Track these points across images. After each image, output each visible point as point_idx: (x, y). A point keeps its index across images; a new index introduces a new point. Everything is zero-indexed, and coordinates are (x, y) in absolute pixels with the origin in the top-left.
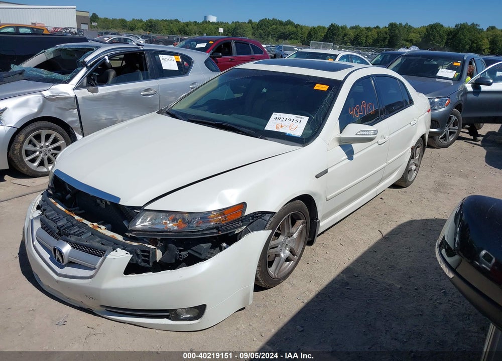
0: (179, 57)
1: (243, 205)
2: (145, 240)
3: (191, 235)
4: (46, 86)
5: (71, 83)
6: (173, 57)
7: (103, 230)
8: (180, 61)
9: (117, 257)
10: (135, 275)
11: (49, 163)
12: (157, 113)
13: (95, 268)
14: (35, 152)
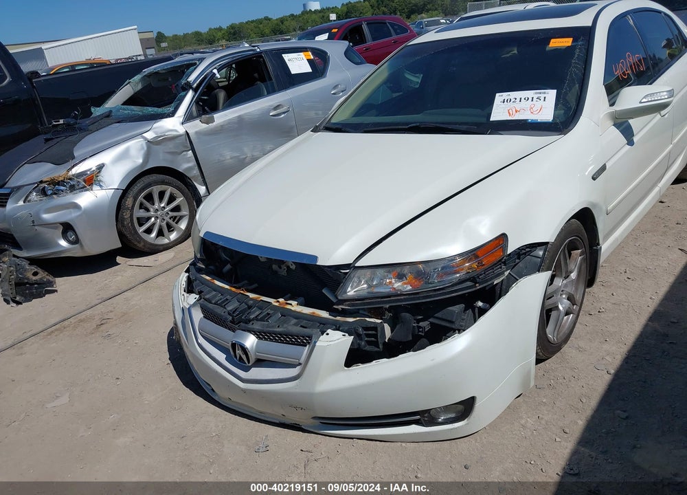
0: (310, 53)
1: (503, 238)
2: (361, 312)
3: (435, 296)
4: (145, 126)
5: (176, 115)
6: (302, 55)
7: (294, 306)
8: (312, 58)
9: (333, 343)
10: (361, 366)
11: (169, 232)
12: (312, 131)
13: (300, 364)
14: (149, 218)
